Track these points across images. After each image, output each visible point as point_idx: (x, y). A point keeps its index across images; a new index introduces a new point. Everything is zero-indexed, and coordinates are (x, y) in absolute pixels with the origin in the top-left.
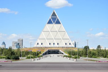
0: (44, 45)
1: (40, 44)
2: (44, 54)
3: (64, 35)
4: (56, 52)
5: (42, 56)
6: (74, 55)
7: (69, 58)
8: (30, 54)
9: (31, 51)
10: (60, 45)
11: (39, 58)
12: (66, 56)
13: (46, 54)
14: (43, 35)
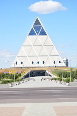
0: (25, 65)
1: (19, 63)
2: (25, 77)
3: (52, 50)
4: (41, 73)
5: (22, 80)
6: (65, 77)
7: (59, 82)
8: (6, 77)
9: (8, 74)
10: (47, 64)
11: (19, 83)
12: (55, 79)
13: (27, 77)
14: (23, 51)
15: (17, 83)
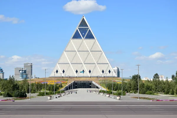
0: (67, 74)
1: (60, 71)
2: (67, 89)
3: (100, 57)
4: (87, 85)
5: (63, 92)
6: (116, 90)
7: (108, 95)
8: (44, 88)
9: (47, 84)
10: (94, 74)
11: (59, 95)
12: (104, 92)
13: (70, 89)
14: (66, 57)
15: (57, 96)
